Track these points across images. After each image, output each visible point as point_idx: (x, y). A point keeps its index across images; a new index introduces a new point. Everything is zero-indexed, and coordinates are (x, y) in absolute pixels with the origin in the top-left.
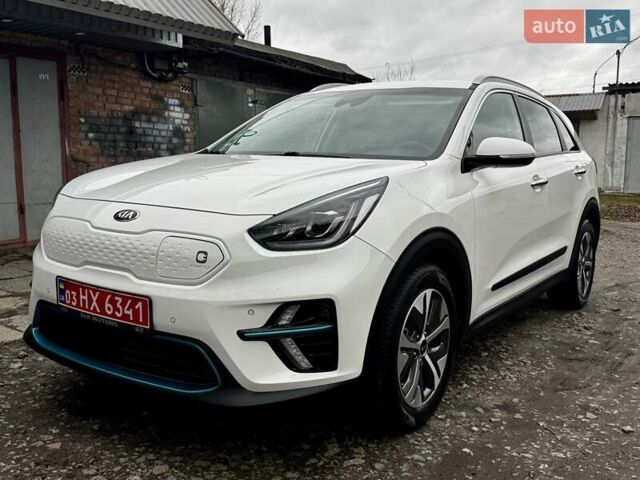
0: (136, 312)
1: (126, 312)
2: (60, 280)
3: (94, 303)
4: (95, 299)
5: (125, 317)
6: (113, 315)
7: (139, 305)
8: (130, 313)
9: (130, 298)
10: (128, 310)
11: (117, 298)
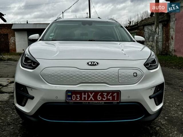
1: (108, 97)
2: (68, 91)
3: (91, 97)
4: (91, 96)
6: (102, 100)
7: (115, 94)
8: (111, 98)
9: (111, 92)
10: (110, 97)
11: (104, 94)
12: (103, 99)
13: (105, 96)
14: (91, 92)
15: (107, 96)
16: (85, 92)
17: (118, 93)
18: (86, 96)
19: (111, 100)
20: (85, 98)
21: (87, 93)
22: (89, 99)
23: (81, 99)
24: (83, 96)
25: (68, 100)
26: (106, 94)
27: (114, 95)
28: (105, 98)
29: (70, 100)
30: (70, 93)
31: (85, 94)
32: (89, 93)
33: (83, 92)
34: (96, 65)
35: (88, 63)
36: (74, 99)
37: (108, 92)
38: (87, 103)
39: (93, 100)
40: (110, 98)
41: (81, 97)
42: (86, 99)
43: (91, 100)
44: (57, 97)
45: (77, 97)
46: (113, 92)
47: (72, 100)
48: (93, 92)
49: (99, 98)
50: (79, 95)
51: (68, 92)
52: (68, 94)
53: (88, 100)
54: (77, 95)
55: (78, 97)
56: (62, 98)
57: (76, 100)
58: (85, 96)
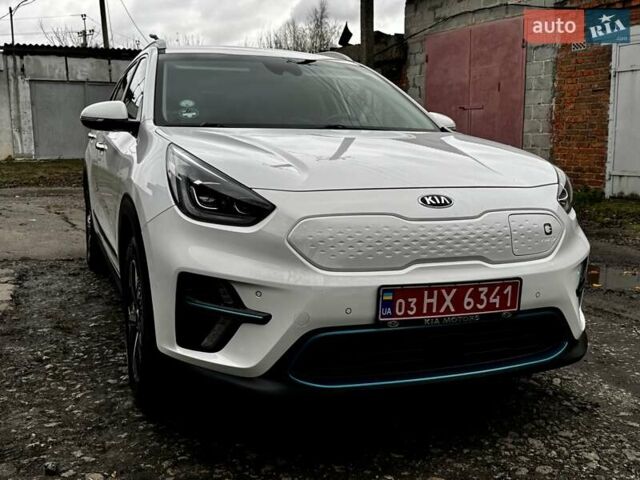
0: (504, 298)
1: (492, 300)
2: (383, 290)
3: (448, 302)
4: (448, 298)
5: (490, 306)
6: (475, 309)
8: (497, 301)
9: (498, 285)
10: (495, 297)
11: (481, 289)
12: (479, 306)
13: (483, 297)
14: (448, 286)
15: (488, 295)
16: (431, 288)
17: (516, 283)
18: (434, 301)
19: (497, 306)
20: (430, 305)
21: (436, 292)
22: (442, 310)
23: (419, 312)
24: (427, 301)
25: (383, 317)
26: (485, 290)
27: (505, 292)
28: (481, 302)
29: (388, 316)
30: (388, 296)
31: (431, 296)
32: (444, 291)
33: (426, 289)
34: (446, 204)
35: (423, 200)
36: (400, 311)
37: (491, 284)
38: (437, 321)
39: (453, 310)
40: (494, 301)
41: (419, 305)
42: (434, 311)
43: (448, 310)
44: (348, 310)
45: (408, 307)
46: (503, 283)
47: (394, 315)
48: (454, 288)
49: (469, 304)
50: (414, 300)
51: (385, 291)
52: (385, 298)
53: (438, 313)
54: (410, 300)
55: (412, 305)
56: (364, 312)
57: (406, 314)
58: (430, 301)
